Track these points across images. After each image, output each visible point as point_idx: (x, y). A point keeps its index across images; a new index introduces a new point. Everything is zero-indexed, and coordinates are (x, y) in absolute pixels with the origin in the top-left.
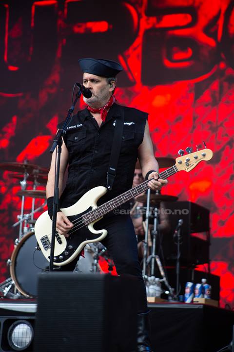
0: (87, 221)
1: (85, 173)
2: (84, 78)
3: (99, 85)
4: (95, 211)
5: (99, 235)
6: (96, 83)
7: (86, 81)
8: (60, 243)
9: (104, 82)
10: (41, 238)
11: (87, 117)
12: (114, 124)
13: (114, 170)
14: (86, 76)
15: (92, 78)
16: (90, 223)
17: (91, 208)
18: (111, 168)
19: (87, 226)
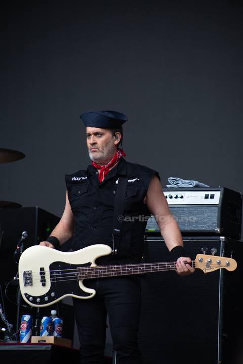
0: (80, 276)
2: (87, 133)
3: (103, 138)
4: (92, 270)
5: (88, 294)
6: (101, 137)
7: (89, 135)
8: (44, 285)
9: (108, 135)
12: (117, 182)
14: (90, 130)
15: (95, 132)
17: (89, 264)
18: (116, 229)
19: (78, 280)
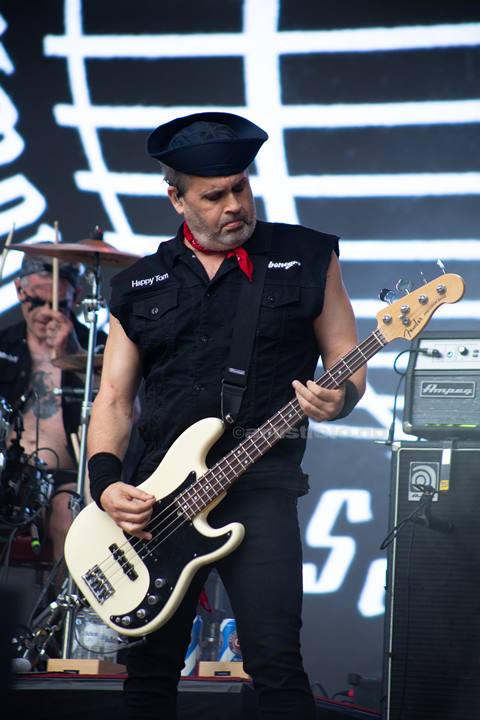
0: (189, 511)
1: (180, 394)
4: (202, 481)
5: (225, 538)
8: (133, 576)
10: (84, 574)
11: (179, 256)
13: (242, 373)
16: (198, 512)
17: (192, 477)
18: (232, 370)
19: (191, 522)
